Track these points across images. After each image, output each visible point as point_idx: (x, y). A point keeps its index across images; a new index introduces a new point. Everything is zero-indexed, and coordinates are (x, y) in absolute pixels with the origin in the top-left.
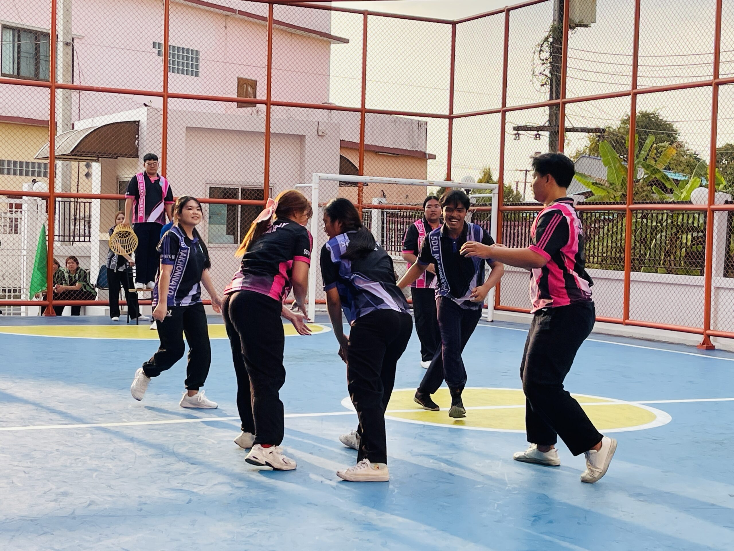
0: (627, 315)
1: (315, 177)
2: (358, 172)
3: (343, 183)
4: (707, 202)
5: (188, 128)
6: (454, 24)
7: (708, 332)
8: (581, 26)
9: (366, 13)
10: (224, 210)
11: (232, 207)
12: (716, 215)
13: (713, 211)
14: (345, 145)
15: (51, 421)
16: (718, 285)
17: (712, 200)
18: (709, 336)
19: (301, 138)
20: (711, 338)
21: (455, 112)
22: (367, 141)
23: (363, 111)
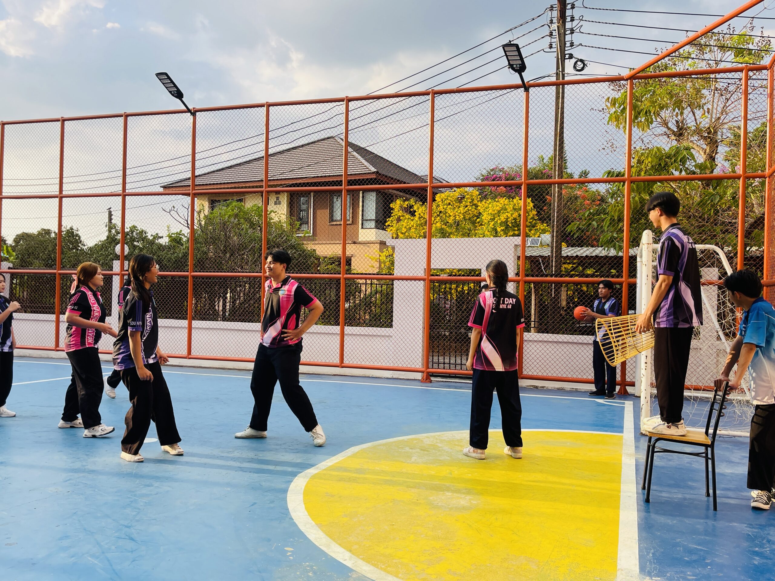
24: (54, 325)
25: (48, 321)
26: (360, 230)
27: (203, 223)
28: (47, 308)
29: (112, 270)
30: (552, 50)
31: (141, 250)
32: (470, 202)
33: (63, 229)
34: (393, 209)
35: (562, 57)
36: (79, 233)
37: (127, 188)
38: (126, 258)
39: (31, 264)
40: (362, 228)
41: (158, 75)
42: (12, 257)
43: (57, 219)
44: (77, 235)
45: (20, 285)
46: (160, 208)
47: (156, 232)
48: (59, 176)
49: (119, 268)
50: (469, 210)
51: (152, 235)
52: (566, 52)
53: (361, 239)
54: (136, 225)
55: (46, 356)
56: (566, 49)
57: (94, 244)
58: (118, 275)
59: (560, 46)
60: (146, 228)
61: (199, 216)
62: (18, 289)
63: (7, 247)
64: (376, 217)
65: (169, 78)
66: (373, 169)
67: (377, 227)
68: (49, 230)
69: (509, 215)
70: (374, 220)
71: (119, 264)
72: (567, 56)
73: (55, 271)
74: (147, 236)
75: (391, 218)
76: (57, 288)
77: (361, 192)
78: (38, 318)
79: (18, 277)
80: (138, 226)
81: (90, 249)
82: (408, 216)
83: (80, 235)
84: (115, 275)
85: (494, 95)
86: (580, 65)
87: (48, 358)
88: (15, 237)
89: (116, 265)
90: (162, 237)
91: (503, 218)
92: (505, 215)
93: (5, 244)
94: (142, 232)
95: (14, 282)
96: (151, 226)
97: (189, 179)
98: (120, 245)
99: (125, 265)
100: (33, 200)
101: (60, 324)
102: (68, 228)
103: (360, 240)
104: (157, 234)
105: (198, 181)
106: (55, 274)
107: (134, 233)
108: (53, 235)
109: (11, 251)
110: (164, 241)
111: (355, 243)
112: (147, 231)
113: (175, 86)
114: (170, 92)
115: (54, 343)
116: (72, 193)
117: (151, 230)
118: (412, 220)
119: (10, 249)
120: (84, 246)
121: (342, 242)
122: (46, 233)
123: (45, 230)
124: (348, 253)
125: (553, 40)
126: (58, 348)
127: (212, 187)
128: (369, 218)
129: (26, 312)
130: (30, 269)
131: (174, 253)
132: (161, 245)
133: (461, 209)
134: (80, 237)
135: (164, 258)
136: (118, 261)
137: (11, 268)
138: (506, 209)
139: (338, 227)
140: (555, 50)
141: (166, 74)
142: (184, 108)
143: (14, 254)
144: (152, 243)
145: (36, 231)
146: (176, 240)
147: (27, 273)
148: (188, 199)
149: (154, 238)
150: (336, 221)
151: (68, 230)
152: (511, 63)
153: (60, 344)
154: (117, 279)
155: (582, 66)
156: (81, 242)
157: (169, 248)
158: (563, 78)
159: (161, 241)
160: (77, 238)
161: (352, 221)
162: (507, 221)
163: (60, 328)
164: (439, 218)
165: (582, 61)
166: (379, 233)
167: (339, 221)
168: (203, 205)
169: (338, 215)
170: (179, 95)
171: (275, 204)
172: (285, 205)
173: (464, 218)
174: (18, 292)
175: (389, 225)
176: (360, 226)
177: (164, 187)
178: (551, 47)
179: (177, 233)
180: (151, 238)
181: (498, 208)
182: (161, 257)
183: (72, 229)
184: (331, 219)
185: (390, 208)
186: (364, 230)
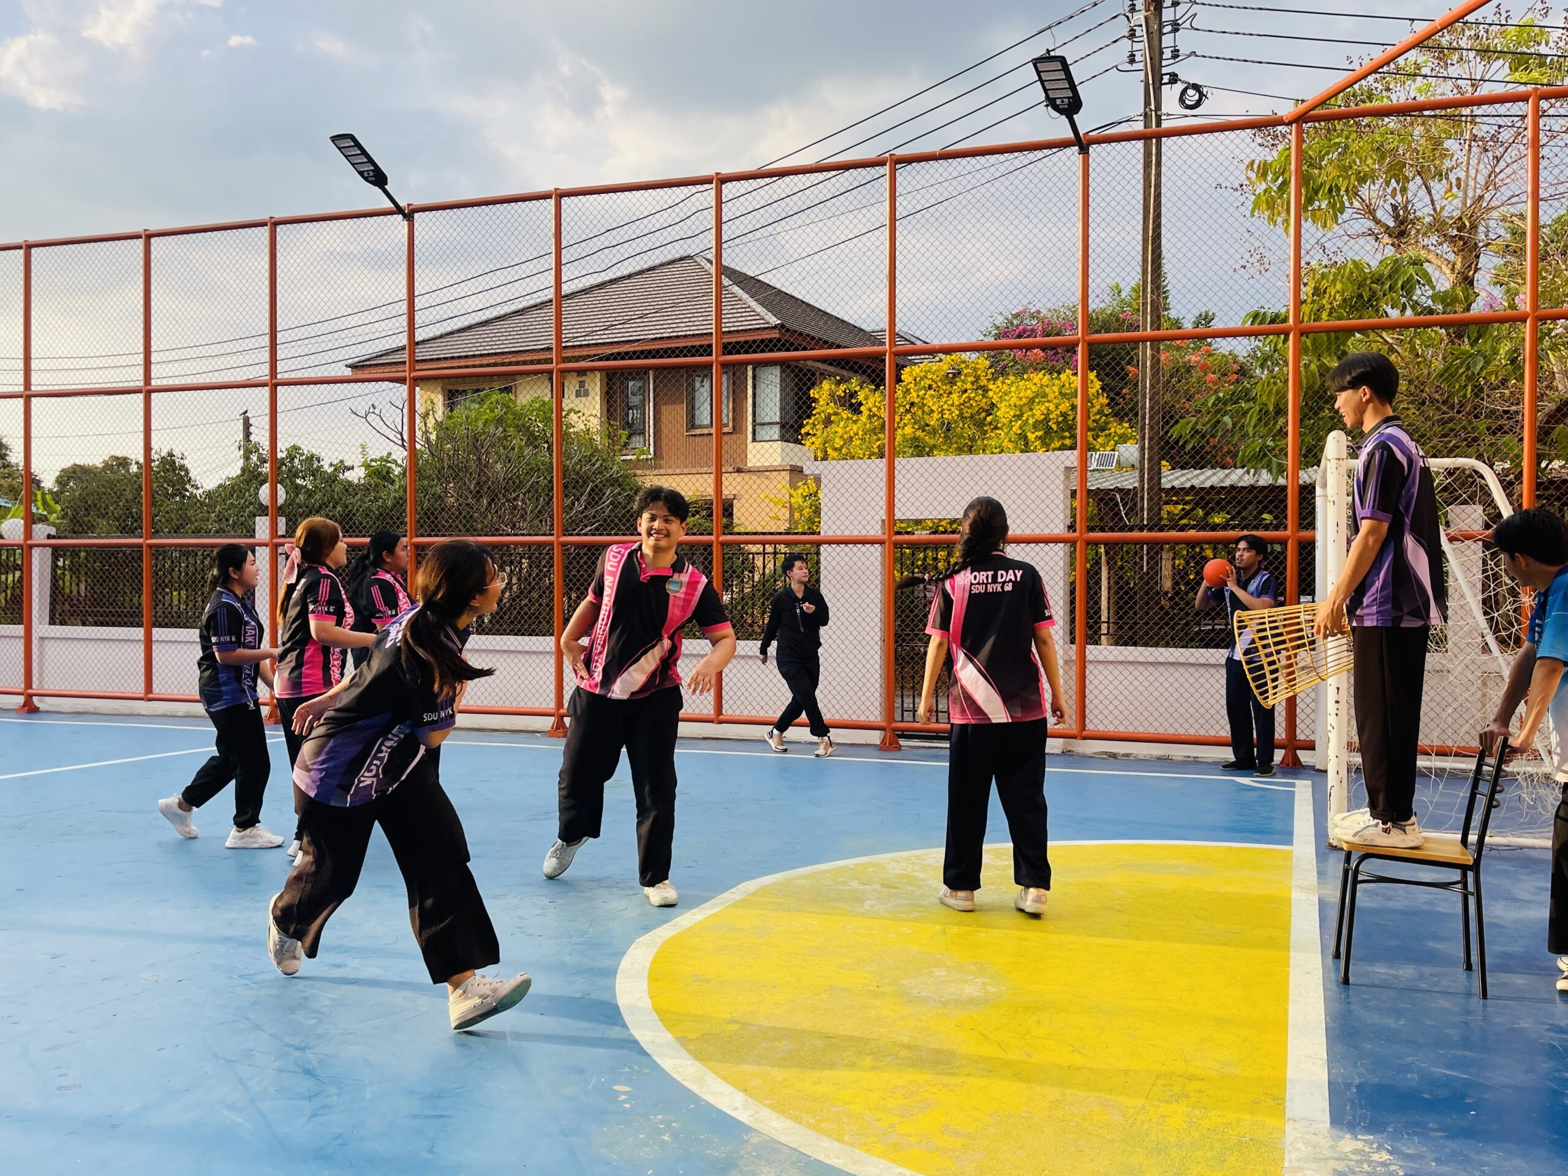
4: (22, 537)
7: (30, 691)
12: (36, 553)
13: (31, 547)
16: (41, 635)
17: (28, 534)
18: (30, 696)
20: (35, 699)
24: (141, 648)
25: (129, 640)
26: (751, 446)
27: (433, 437)
28: (126, 616)
29: (253, 536)
30: (1135, 66)
31: (310, 494)
32: (973, 383)
33: (155, 456)
34: (815, 400)
35: (1156, 81)
36: (185, 462)
37: (279, 369)
38: (280, 511)
39: (91, 528)
40: (754, 440)
41: (335, 139)
42: (55, 515)
43: (142, 436)
44: (183, 468)
45: (71, 570)
46: (346, 408)
47: (340, 458)
48: (142, 349)
49: (268, 531)
50: (969, 398)
51: (331, 465)
52: (1164, 70)
53: (752, 462)
54: (299, 444)
55: (128, 711)
56: (1164, 63)
57: (217, 484)
58: (266, 545)
59: (1151, 59)
60: (320, 450)
61: (425, 424)
62: (68, 578)
63: (44, 494)
64: (781, 418)
65: (357, 145)
66: (774, 321)
67: (783, 438)
68: (126, 459)
69: (1052, 407)
70: (777, 423)
71: (268, 523)
72: (1166, 79)
73: (140, 541)
74: (322, 466)
75: (813, 418)
76: (144, 574)
77: (750, 368)
78: (110, 636)
79: (68, 554)
80: (303, 447)
81: (209, 494)
82: (846, 414)
83: (189, 466)
84: (261, 545)
85: (1017, 163)
86: (1192, 96)
87: (132, 715)
88: (58, 473)
89: (262, 526)
90: (352, 468)
91: (1038, 412)
92: (1043, 408)
93: (39, 488)
94: (312, 457)
95: (60, 564)
96: (330, 445)
97: (403, 348)
98: (267, 485)
99: (280, 525)
100: (93, 398)
101: (154, 647)
102: (164, 454)
103: (749, 465)
104: (342, 462)
105: (421, 353)
106: (140, 546)
107: (296, 461)
108: (134, 469)
109: (52, 503)
110: (357, 475)
111: (739, 471)
112: (322, 455)
113: (371, 161)
114: (361, 173)
115: (143, 685)
116: (170, 382)
117: (330, 454)
118: (855, 422)
119: (48, 497)
120: (197, 488)
121: (713, 469)
122: (120, 464)
123: (117, 458)
124: (727, 492)
125: (1136, 46)
126: (150, 696)
127: (449, 364)
128: (767, 420)
129: (84, 624)
130: (90, 538)
131: (376, 499)
132: (350, 483)
133: (955, 396)
134: (187, 471)
135: (358, 510)
136: (264, 518)
137: (54, 537)
138: (1045, 395)
139: (706, 439)
140: (1141, 66)
141: (352, 137)
142: (391, 205)
143: (58, 508)
144: (332, 479)
145: (101, 460)
146: (380, 473)
147: (86, 546)
148: (403, 390)
149: (335, 470)
150: (700, 427)
151: (163, 458)
152: (1052, 95)
153: (154, 686)
154: (264, 554)
155: (1197, 97)
156: (190, 480)
157: (366, 489)
158: (1159, 124)
159: (353, 477)
160: (183, 473)
161: (734, 427)
162: (1047, 419)
163: (154, 655)
164: (909, 416)
165: (1196, 87)
166: (787, 450)
167: (706, 427)
168: (432, 402)
169: (704, 415)
170: (378, 179)
171: (578, 395)
172: (598, 398)
173: (961, 415)
174: (68, 584)
175: (808, 434)
176: (750, 437)
177: (353, 367)
178: (1132, 60)
179: (382, 459)
180: (330, 470)
181: (1029, 394)
182: (350, 507)
183: (171, 455)
184: (692, 424)
185: (809, 398)
186: (758, 445)
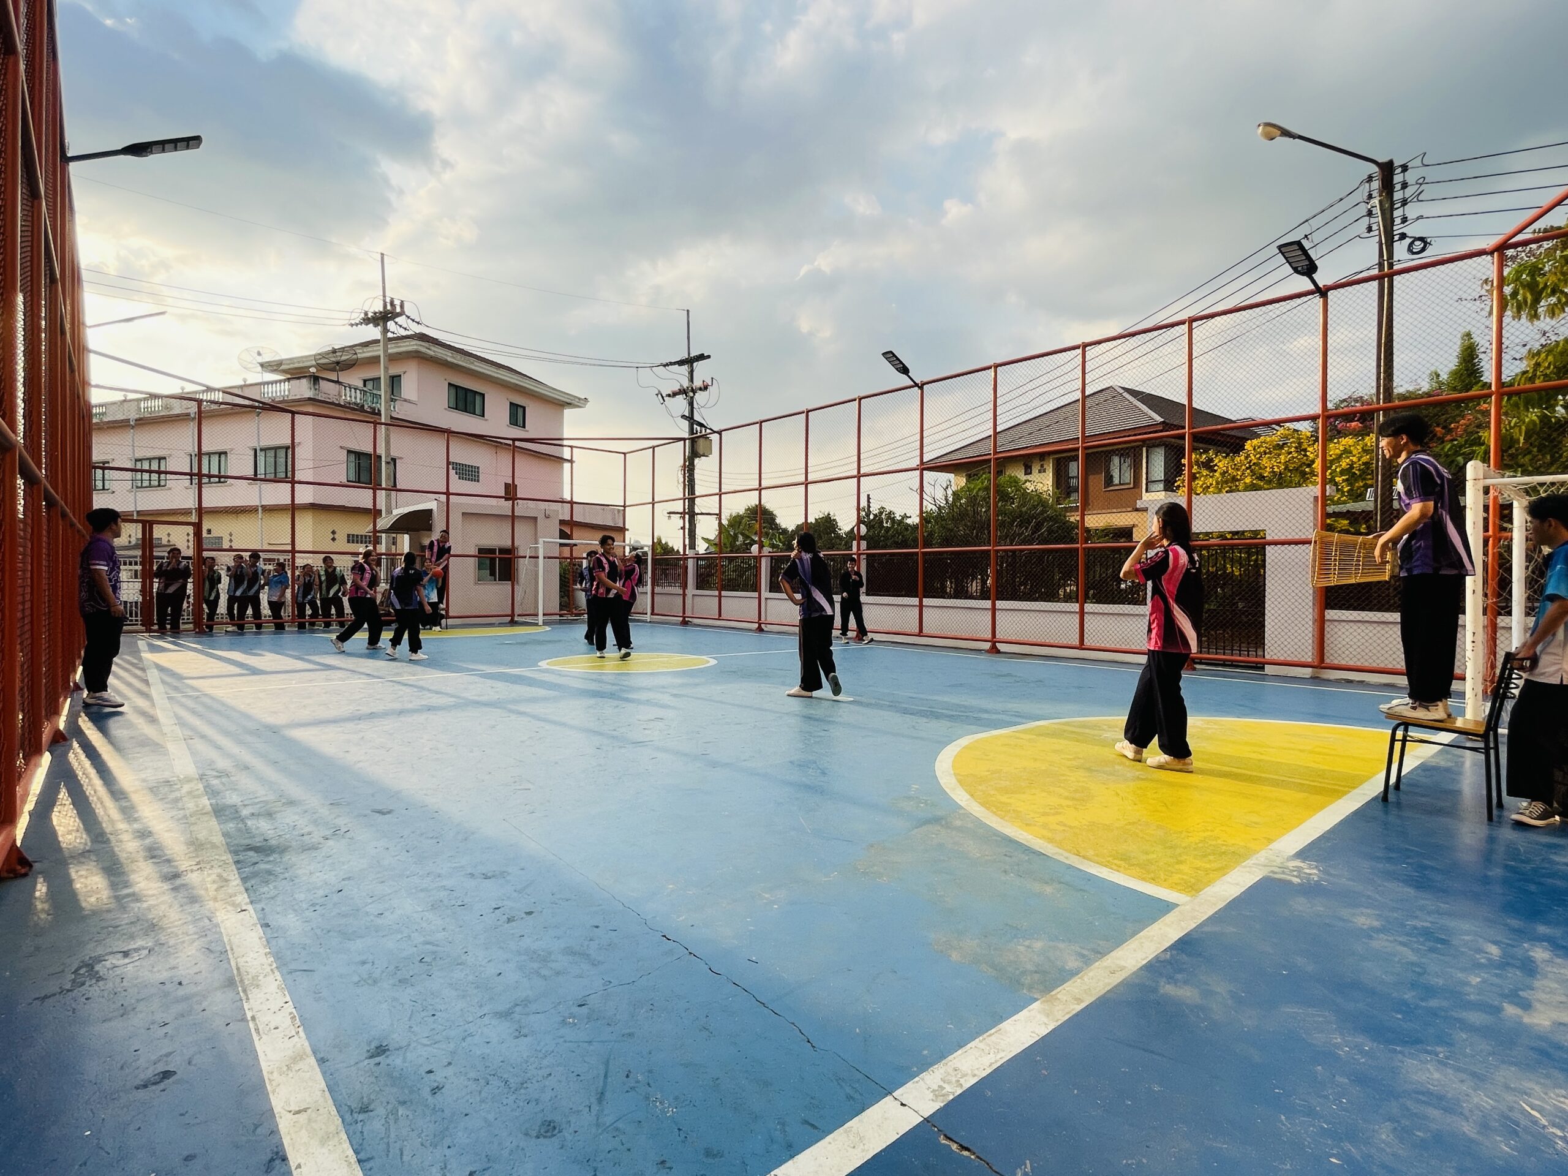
0: (720, 615)
1: (541, 540)
2: (569, 537)
3: (561, 545)
5: (463, 514)
6: (624, 454)
8: (704, 456)
9: (571, 447)
10: (488, 562)
11: (493, 560)
14: (562, 522)
15: (360, 678)
19: (535, 519)
21: (627, 504)
22: (574, 519)
23: (572, 503)
26: (1145, 495)
30: (1372, 234)
32: (1296, 448)
35: (1389, 239)
40: (1147, 491)
41: (884, 354)
50: (1293, 458)
52: (1395, 233)
53: (1144, 504)
56: (1395, 228)
59: (1384, 226)
64: (1165, 477)
65: (895, 356)
66: (1159, 419)
67: (1166, 490)
69: (1355, 459)
70: (1162, 481)
72: (1396, 238)
77: (1144, 449)
83: (838, 520)
85: (1289, 307)
86: (1418, 245)
90: (911, 517)
91: (1344, 463)
92: (1348, 460)
94: (891, 512)
102: (826, 514)
105: (957, 455)
107: (883, 514)
111: (1136, 510)
112: (896, 511)
117: (899, 510)
118: (1211, 477)
120: (840, 530)
121: (1124, 510)
124: (1130, 523)
125: (1373, 220)
128: (1155, 479)
132: (910, 525)
133: (1282, 457)
134: (837, 522)
135: (910, 538)
138: (1351, 452)
140: (1377, 233)
141: (892, 353)
144: (900, 523)
146: (928, 519)
149: (902, 518)
151: (826, 517)
152: (1295, 265)
155: (1422, 245)
157: (918, 527)
158: (1391, 266)
159: (911, 521)
161: (1134, 485)
162: (1351, 466)
164: (1248, 471)
165: (1422, 239)
167: (1117, 485)
170: (905, 371)
171: (1040, 472)
172: (1051, 475)
173: (1286, 468)
176: (1144, 490)
178: (1370, 229)
181: (1338, 452)
184: (1108, 484)
185: (1181, 464)
186: (1148, 494)
